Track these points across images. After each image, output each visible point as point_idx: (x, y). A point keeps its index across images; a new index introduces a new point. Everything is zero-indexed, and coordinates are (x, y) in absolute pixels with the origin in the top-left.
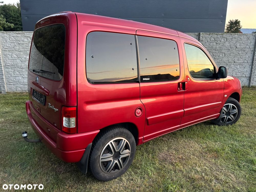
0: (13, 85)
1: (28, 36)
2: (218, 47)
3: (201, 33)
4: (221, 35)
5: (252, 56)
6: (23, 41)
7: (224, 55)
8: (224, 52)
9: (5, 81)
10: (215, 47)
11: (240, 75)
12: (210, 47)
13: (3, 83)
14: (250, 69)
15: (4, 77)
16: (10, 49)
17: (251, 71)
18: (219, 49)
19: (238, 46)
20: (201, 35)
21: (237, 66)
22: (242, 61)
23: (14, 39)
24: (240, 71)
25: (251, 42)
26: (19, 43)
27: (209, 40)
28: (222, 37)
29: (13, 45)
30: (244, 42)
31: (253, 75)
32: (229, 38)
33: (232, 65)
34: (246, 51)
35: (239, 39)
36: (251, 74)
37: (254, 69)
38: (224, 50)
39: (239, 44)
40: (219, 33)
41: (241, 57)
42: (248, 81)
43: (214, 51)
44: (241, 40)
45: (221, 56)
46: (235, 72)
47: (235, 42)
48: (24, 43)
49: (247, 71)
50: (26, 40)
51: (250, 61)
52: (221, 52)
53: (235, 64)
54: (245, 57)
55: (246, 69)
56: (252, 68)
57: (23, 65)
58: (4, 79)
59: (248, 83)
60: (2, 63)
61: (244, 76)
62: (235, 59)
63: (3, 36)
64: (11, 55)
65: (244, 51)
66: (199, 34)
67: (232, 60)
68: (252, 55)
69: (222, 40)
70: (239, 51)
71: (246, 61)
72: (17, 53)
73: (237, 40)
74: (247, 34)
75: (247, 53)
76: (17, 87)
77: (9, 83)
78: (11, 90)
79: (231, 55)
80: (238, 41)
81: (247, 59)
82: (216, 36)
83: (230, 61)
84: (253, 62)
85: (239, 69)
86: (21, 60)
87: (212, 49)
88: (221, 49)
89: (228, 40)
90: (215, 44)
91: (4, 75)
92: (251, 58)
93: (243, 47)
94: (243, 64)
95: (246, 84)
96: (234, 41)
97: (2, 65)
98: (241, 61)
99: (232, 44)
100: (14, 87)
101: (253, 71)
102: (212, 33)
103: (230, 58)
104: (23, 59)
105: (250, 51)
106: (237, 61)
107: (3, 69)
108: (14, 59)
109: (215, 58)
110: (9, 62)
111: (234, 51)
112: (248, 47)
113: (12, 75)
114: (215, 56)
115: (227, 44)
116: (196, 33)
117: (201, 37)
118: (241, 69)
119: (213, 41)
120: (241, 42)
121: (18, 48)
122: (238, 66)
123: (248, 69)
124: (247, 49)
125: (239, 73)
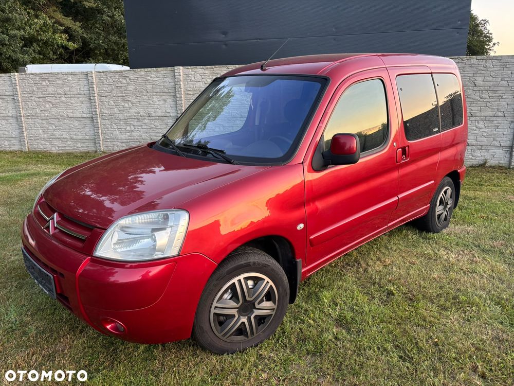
0: (109, 143)
1: (127, 75)
6: (121, 83)
9: (101, 137)
11: (486, 143)
13: (98, 139)
14: (512, 130)
15: (100, 132)
16: (107, 94)
19: (479, 83)
21: (478, 123)
22: (491, 114)
23: (111, 81)
24: (485, 134)
25: (513, 72)
26: (117, 85)
29: (110, 88)
30: (492, 74)
34: (499, 92)
35: (479, 68)
36: (513, 140)
39: (480, 78)
41: (488, 104)
42: (508, 155)
44: (485, 69)
46: (474, 135)
47: (471, 75)
48: (122, 85)
49: (505, 133)
50: (124, 81)
51: (511, 114)
53: (472, 119)
54: (498, 106)
55: (500, 131)
57: (121, 115)
58: (100, 134)
59: (507, 159)
60: (98, 112)
61: (497, 144)
62: (473, 108)
63: (99, 77)
64: (109, 102)
65: (495, 92)
70: (482, 93)
71: (500, 114)
72: (115, 98)
73: (475, 70)
74: (502, 56)
75: (504, 97)
76: (114, 145)
77: (105, 140)
78: (107, 149)
80: (479, 72)
81: (502, 110)
85: (484, 130)
86: (119, 109)
91: (100, 129)
93: (491, 83)
94: (494, 119)
95: (501, 162)
96: (470, 72)
97: (98, 115)
98: (489, 113)
100: (111, 145)
104: (121, 107)
105: (511, 92)
106: (478, 114)
107: (99, 121)
108: (111, 107)
110: (107, 112)
111: (470, 92)
112: (505, 83)
113: (109, 129)
118: (488, 129)
120: (487, 74)
121: (115, 92)
122: (481, 123)
123: (506, 130)
124: (502, 88)
125: (483, 138)
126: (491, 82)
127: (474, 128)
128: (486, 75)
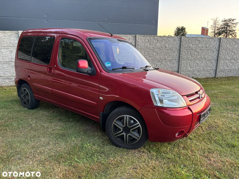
2: (151, 47)
3: (137, 35)
4: (153, 37)
5: (179, 55)
7: (156, 53)
8: (156, 51)
10: (149, 47)
12: (145, 47)
14: (178, 65)
17: (179, 66)
18: (152, 48)
19: (167, 46)
20: (137, 37)
22: (171, 59)
24: (170, 67)
25: (177, 43)
27: (144, 41)
28: (154, 39)
30: (171, 43)
31: (180, 69)
32: (159, 40)
33: (164, 62)
34: (173, 50)
35: (167, 41)
36: (179, 68)
37: (181, 65)
38: (156, 49)
39: (168, 45)
40: (152, 36)
41: (170, 55)
43: (148, 50)
44: (169, 41)
45: (154, 54)
47: (164, 43)
49: (176, 66)
51: (177, 59)
52: (154, 51)
53: (165, 61)
54: (173, 55)
55: (174, 65)
56: (179, 64)
61: (173, 70)
62: (165, 57)
65: (172, 50)
66: (136, 36)
67: (163, 58)
68: (179, 53)
69: (154, 41)
70: (168, 51)
71: (174, 59)
73: (166, 41)
75: (175, 52)
79: (162, 53)
81: (175, 57)
82: (149, 38)
83: (161, 58)
84: (179, 59)
85: (169, 65)
87: (147, 48)
88: (154, 48)
89: (159, 41)
90: (148, 44)
92: (178, 56)
94: (172, 61)
99: (162, 44)
101: (180, 67)
102: (146, 35)
103: (162, 56)
105: (177, 50)
106: (167, 59)
109: (150, 56)
111: (164, 50)
112: (175, 47)
114: (149, 55)
115: (158, 45)
116: (133, 35)
117: (137, 39)
118: (170, 65)
119: (147, 42)
122: (168, 62)
123: (176, 65)
124: (174, 49)
125: (169, 68)
126: (171, 46)
127: (166, 64)
128: (169, 43)
